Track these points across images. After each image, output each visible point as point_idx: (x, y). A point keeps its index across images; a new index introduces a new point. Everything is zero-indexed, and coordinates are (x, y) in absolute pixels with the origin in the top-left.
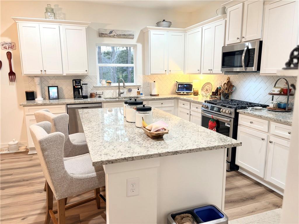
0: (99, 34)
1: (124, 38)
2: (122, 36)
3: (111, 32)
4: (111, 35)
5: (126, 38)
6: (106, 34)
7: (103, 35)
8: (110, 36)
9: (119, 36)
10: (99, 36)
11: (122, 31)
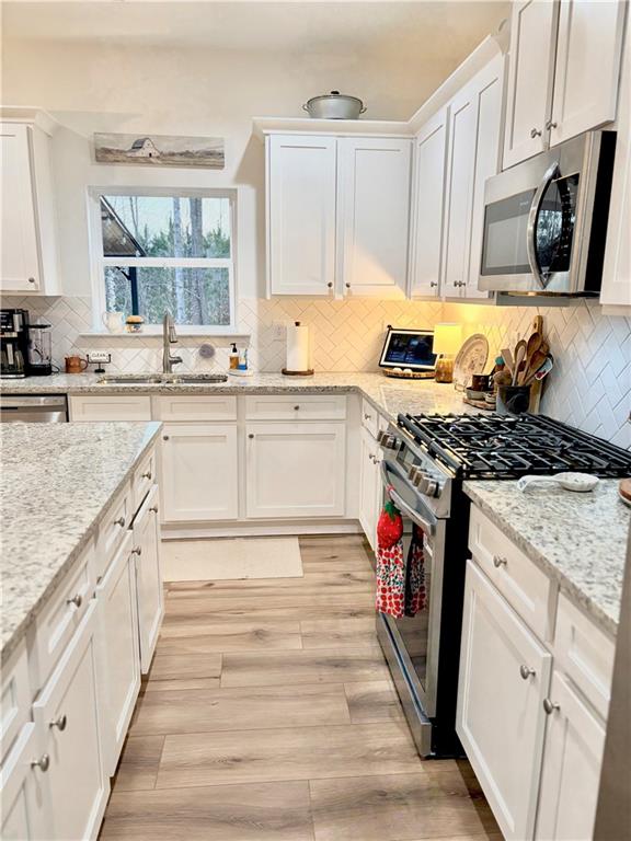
0: (97, 151)
1: (187, 165)
2: (177, 158)
3: (138, 145)
4: (139, 153)
5: (196, 165)
6: (122, 152)
7: (110, 157)
8: (135, 160)
9: (168, 159)
10: (98, 160)
11: (179, 138)
